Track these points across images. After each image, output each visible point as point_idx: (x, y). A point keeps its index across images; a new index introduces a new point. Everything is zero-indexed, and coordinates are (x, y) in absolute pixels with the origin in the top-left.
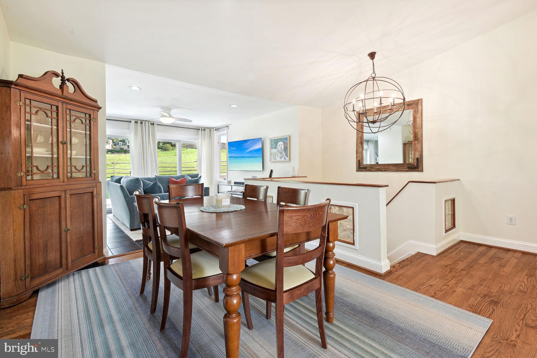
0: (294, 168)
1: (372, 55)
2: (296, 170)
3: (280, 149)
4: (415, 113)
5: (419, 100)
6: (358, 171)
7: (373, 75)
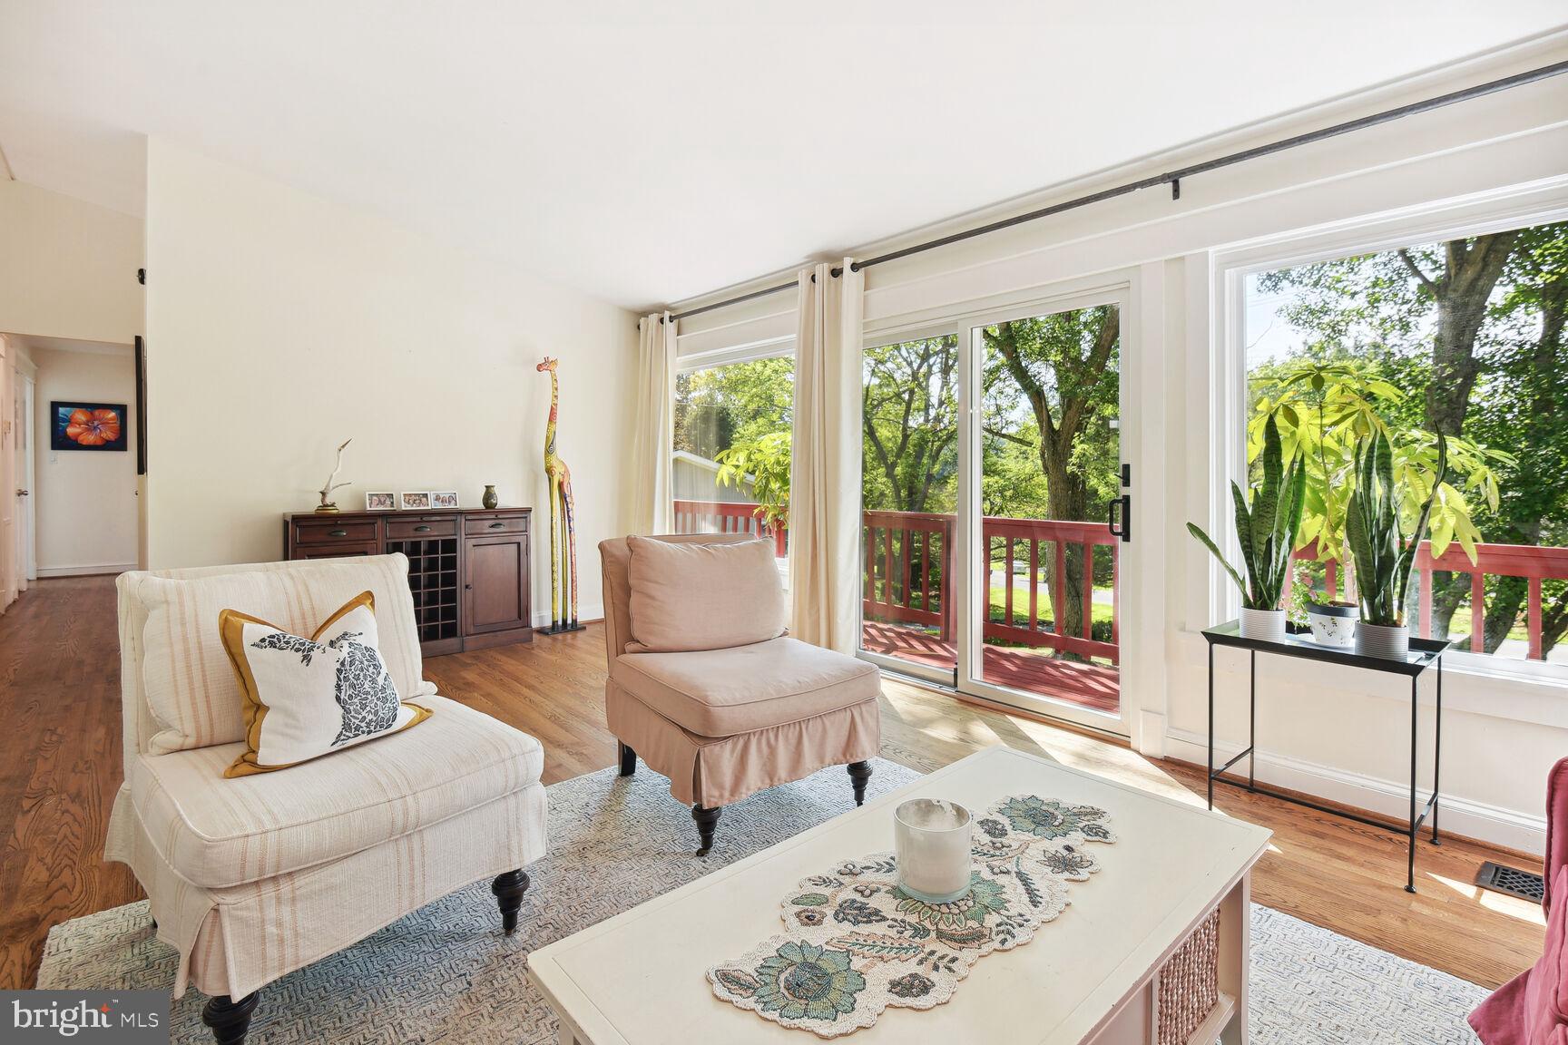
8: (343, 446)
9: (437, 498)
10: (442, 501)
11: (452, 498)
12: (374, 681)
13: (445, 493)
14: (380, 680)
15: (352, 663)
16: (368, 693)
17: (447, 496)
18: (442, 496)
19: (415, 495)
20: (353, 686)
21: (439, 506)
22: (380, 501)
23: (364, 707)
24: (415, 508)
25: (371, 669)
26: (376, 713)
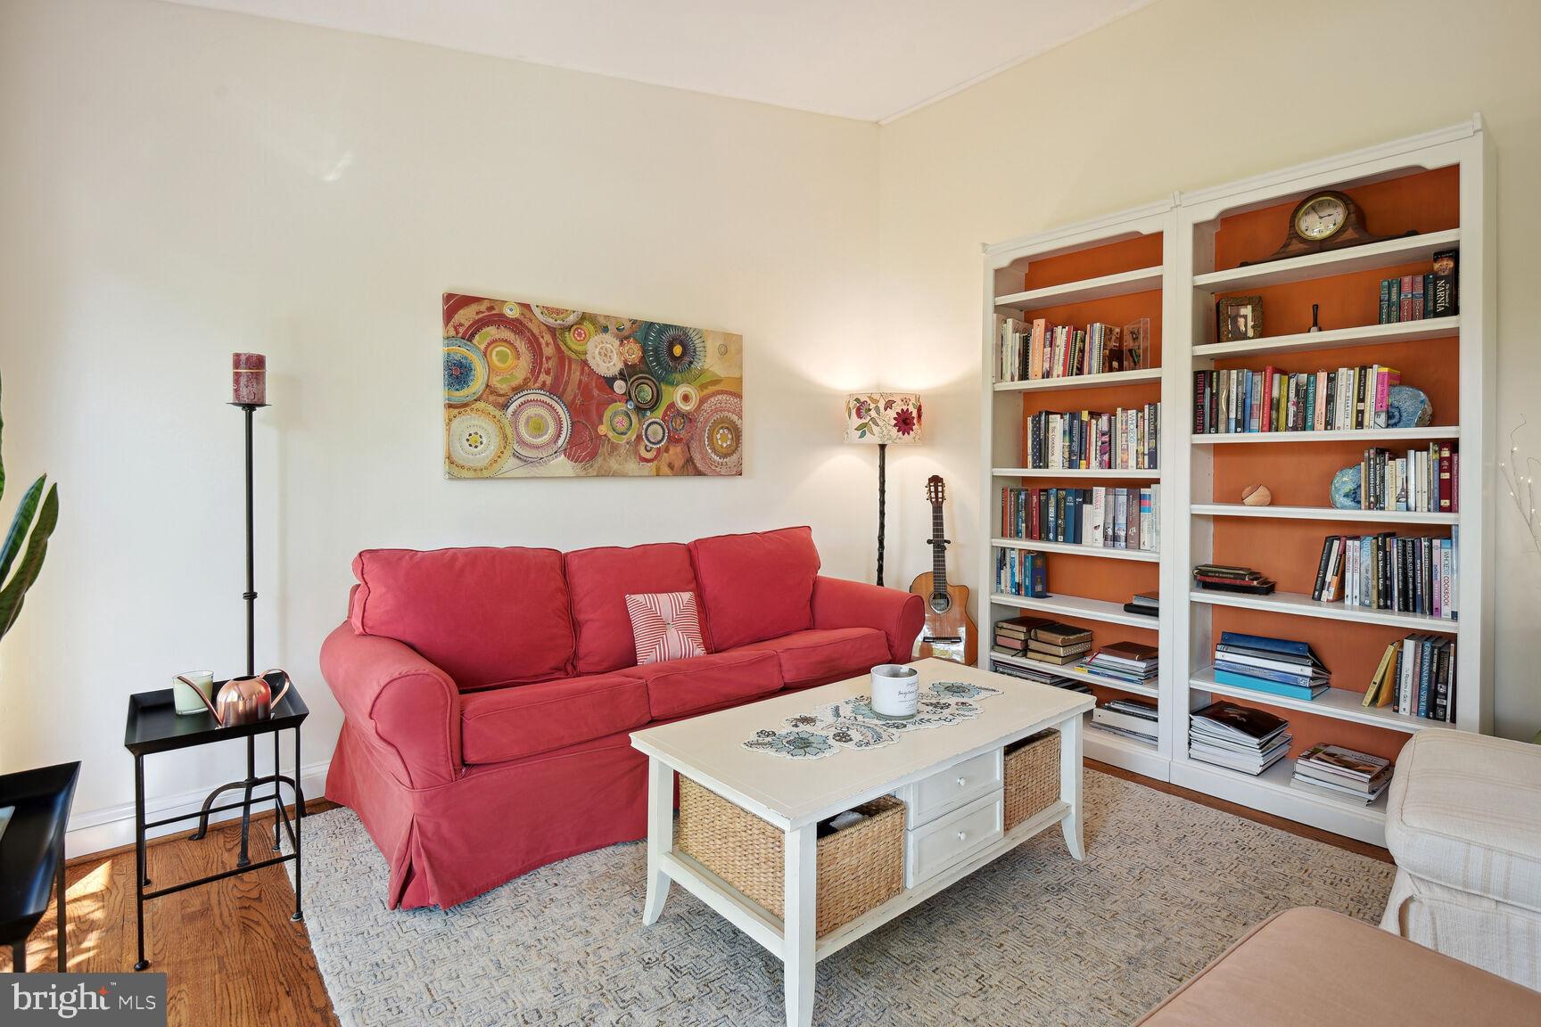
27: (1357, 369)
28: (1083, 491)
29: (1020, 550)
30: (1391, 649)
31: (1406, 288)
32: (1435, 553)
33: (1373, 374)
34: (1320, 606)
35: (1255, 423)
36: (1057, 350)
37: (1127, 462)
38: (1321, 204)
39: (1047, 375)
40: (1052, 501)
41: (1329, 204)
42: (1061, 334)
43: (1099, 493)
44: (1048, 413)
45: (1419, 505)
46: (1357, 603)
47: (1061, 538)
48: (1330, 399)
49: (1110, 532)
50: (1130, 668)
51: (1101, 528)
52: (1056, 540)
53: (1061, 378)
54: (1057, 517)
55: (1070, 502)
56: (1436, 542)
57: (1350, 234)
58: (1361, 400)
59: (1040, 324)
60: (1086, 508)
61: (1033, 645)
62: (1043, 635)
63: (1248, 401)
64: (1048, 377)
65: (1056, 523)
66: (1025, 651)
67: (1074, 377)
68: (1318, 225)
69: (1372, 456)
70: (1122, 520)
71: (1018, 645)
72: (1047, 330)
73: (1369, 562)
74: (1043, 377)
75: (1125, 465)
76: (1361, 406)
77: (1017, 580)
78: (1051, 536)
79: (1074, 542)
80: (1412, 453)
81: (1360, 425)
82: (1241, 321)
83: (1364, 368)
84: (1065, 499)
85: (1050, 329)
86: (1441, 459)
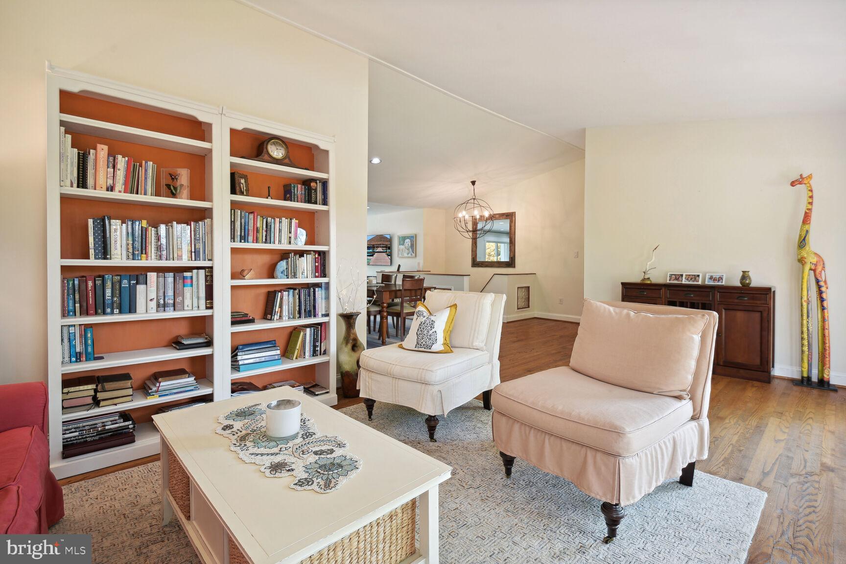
0: (419, 264)
1: (473, 183)
2: (421, 265)
3: (407, 245)
4: (511, 222)
5: (513, 213)
6: (475, 267)
7: (474, 197)
8: (655, 249)
9: (711, 278)
10: (714, 280)
11: (721, 279)
12: (428, 332)
13: (715, 275)
14: (431, 332)
15: (424, 323)
16: (425, 335)
17: (718, 277)
18: (714, 277)
19: (692, 275)
20: (421, 331)
21: (712, 283)
22: (676, 278)
23: (423, 339)
24: (691, 283)
25: (429, 328)
26: (426, 342)
27: (289, 219)
28: (139, 275)
29: (80, 325)
30: (302, 333)
31: (299, 190)
32: (317, 293)
33: (294, 221)
34: (274, 322)
35: (251, 238)
36: (118, 172)
37: (182, 256)
38: (277, 143)
39: (111, 189)
40: (109, 284)
41: (280, 145)
42: (121, 161)
43: (152, 276)
44: (110, 219)
45: (308, 275)
46: (287, 318)
47: (116, 311)
48: (280, 231)
49: (162, 302)
50: (183, 384)
51: (155, 301)
52: (112, 313)
53: (122, 194)
54: (113, 296)
55: (125, 283)
56: (317, 289)
57: (287, 161)
58: (290, 233)
59: (103, 150)
60: (140, 288)
61: (100, 396)
62: (108, 385)
63: (247, 227)
64: (112, 190)
65: (112, 300)
66: (96, 402)
67: (134, 195)
68: (277, 152)
69: (293, 256)
70: (170, 293)
71: (90, 400)
72: (109, 155)
73: (292, 300)
74: (107, 190)
75: (180, 258)
76: (290, 235)
77: (78, 350)
78: (109, 310)
79: (130, 312)
80: (305, 255)
81: (290, 243)
82: (242, 185)
83: (291, 219)
84: (120, 282)
85: (112, 154)
86: (316, 258)
